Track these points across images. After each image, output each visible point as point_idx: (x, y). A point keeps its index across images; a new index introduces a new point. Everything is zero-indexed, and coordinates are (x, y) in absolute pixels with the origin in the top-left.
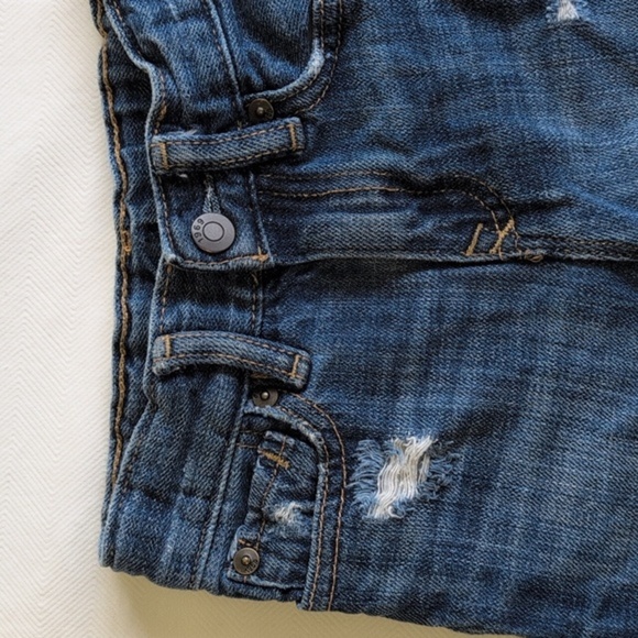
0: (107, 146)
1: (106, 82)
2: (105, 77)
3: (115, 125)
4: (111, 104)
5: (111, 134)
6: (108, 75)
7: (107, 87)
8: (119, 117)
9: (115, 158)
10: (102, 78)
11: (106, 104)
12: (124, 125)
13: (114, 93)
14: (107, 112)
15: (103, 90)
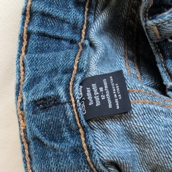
0: (16, 53)
1: (28, 9)
2: (28, 6)
3: (25, 40)
4: (26, 25)
5: (21, 45)
6: (31, 5)
7: (28, 13)
8: (29, 33)
9: (19, 62)
10: (26, 6)
11: (23, 24)
12: (30, 40)
13: (30, 19)
14: (22, 29)
15: (24, 14)
